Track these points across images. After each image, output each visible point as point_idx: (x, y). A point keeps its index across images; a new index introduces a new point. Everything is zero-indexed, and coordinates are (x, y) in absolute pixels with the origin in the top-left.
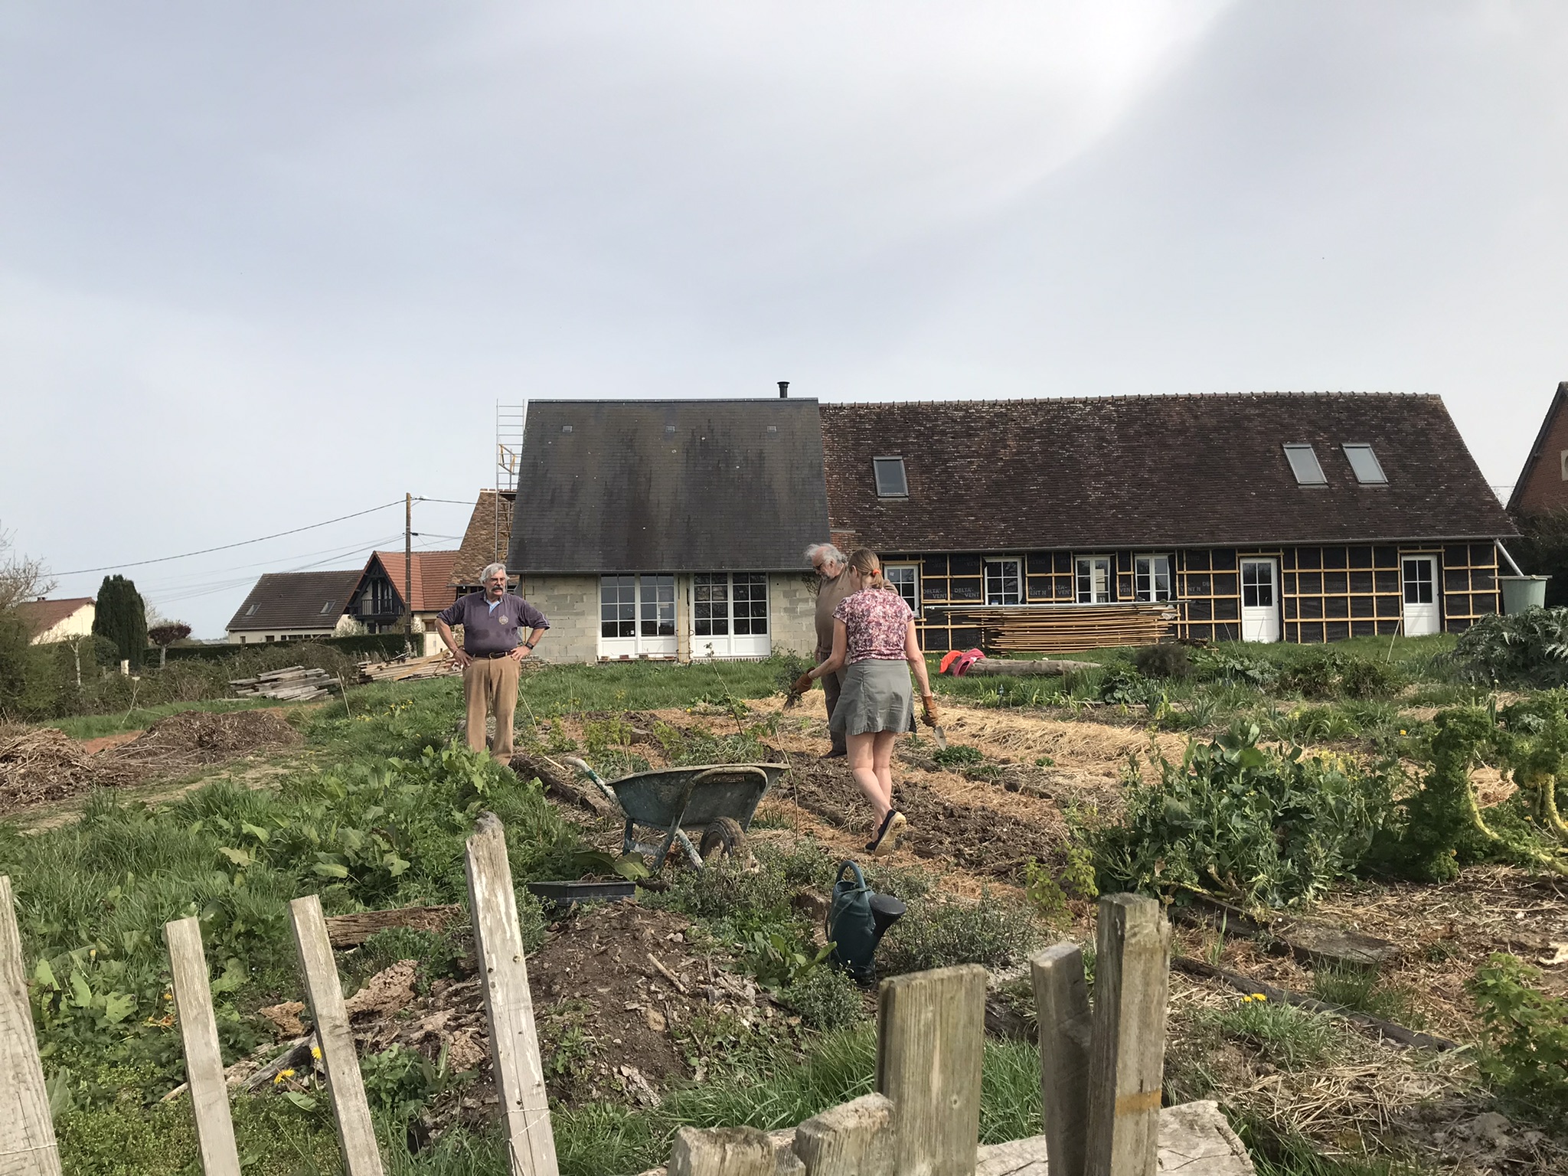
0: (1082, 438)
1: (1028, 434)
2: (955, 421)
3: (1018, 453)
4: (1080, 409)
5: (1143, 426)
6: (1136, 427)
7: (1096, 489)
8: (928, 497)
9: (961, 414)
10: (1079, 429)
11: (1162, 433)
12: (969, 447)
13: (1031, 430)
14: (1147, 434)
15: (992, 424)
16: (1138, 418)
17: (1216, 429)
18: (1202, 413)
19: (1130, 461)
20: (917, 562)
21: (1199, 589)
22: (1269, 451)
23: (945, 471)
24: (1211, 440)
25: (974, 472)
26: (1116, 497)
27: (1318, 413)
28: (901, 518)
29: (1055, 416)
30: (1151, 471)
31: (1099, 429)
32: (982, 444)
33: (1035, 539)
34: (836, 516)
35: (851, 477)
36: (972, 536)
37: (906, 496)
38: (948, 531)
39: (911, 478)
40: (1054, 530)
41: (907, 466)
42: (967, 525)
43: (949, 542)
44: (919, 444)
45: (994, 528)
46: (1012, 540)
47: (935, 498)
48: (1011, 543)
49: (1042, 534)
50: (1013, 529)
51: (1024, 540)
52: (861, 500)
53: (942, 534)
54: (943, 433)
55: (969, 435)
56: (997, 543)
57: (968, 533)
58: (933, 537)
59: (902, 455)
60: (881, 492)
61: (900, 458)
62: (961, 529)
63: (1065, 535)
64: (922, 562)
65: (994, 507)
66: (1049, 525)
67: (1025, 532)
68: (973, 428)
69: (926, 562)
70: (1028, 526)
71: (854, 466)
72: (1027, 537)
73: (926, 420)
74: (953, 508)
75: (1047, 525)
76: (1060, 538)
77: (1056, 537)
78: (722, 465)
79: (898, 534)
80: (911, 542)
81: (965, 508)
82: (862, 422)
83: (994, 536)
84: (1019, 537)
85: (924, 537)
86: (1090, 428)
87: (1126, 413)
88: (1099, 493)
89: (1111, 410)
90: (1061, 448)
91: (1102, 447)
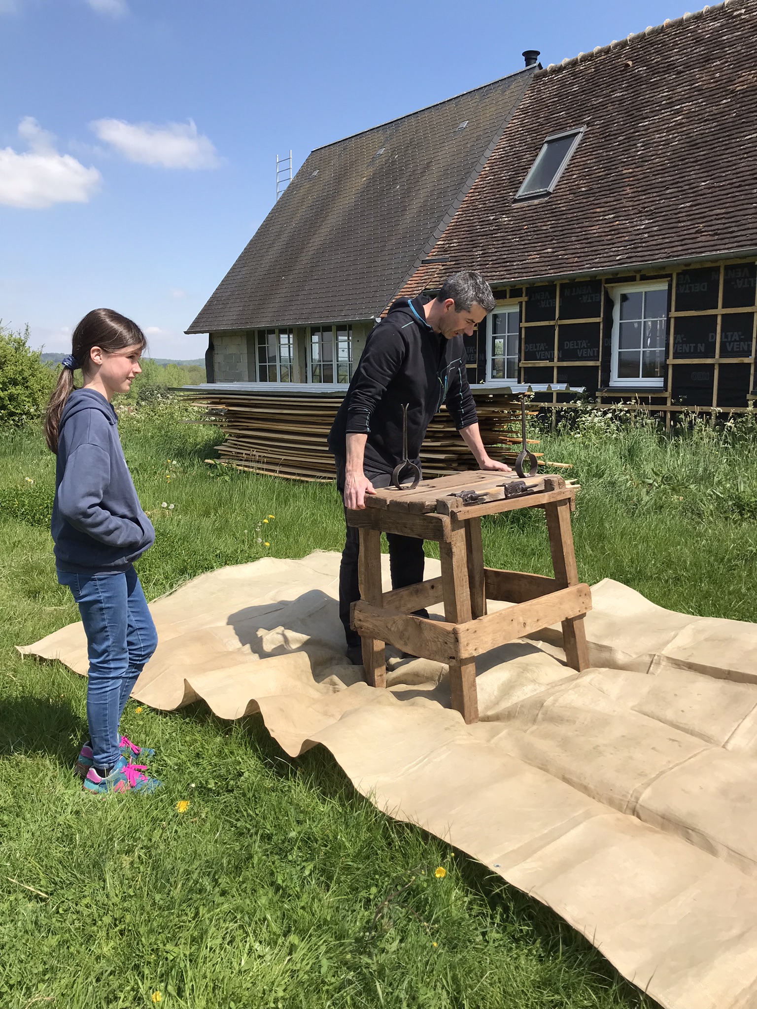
2: (698, 41)
8: (575, 191)
12: (695, 81)
20: (520, 299)
23: (630, 138)
25: (669, 130)
28: (515, 231)
32: (719, 69)
33: (677, 243)
34: (449, 239)
35: (505, 175)
36: (586, 250)
37: (549, 194)
38: (561, 245)
39: (575, 161)
40: (723, 221)
41: (583, 141)
42: (595, 229)
43: (547, 263)
44: (621, 100)
45: (630, 229)
46: (639, 249)
47: (583, 189)
48: (633, 254)
49: (697, 232)
50: (655, 229)
51: (659, 247)
52: (491, 210)
53: (549, 250)
54: (670, 68)
55: (708, 59)
56: (611, 259)
57: (584, 245)
58: (534, 257)
59: (588, 124)
60: (521, 192)
61: (582, 130)
62: (583, 237)
63: (736, 229)
64: (524, 299)
65: (657, 190)
66: (723, 211)
67: (671, 231)
68: (721, 46)
69: (530, 298)
70: (685, 218)
71: (519, 158)
72: (667, 240)
73: (657, 52)
74: (596, 202)
75: (718, 211)
76: (721, 236)
77: (716, 234)
78: (388, 187)
79: (495, 258)
80: (500, 269)
81: (612, 199)
82: (572, 84)
83: (619, 245)
84: (654, 243)
85: (524, 258)
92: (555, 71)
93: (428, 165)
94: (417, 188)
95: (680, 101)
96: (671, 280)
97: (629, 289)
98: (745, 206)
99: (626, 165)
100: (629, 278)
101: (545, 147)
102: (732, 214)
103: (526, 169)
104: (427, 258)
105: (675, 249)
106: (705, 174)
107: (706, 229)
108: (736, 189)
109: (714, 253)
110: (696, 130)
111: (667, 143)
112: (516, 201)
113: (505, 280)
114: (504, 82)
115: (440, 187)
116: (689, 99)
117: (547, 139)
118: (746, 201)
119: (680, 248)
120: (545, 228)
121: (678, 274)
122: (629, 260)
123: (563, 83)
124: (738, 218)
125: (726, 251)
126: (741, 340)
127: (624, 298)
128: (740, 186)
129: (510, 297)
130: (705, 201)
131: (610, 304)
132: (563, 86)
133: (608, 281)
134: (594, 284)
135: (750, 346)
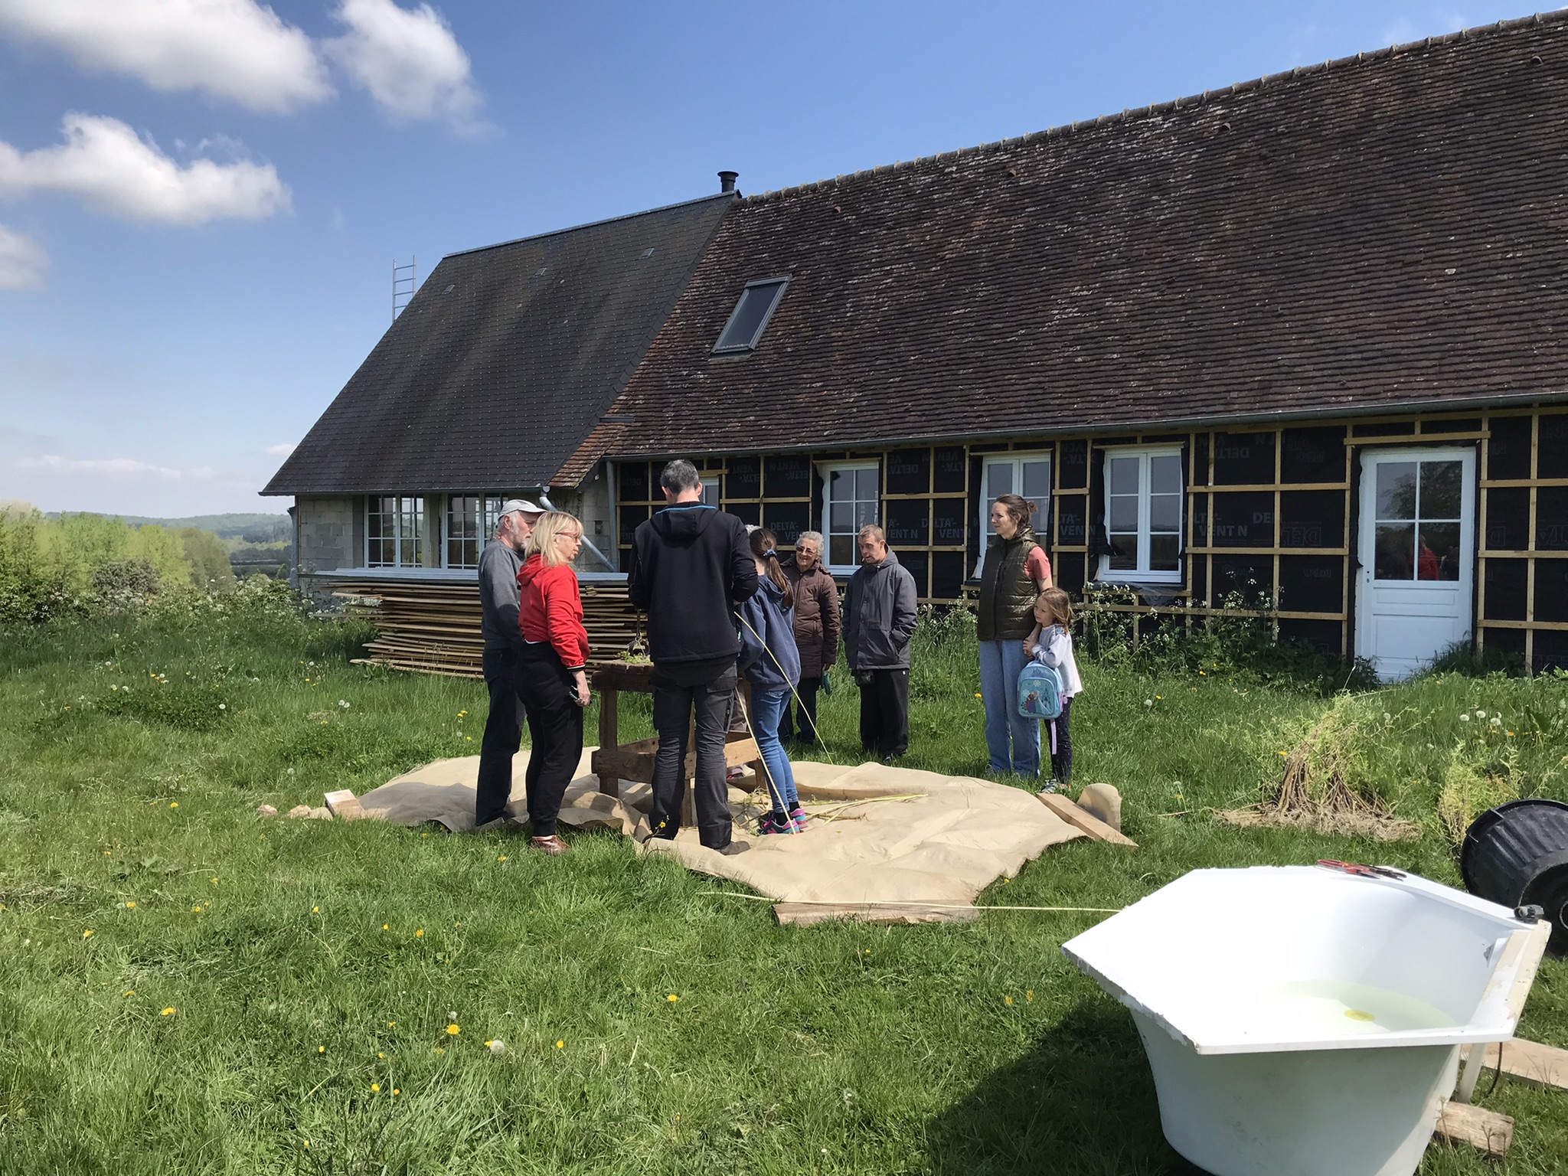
0: (1119, 196)
1: (1017, 201)
2: (910, 195)
3: (977, 243)
4: (1155, 126)
5: (1264, 140)
6: (1247, 145)
7: (1074, 301)
8: (779, 351)
9: (930, 178)
10: (1123, 173)
11: (1300, 148)
12: (904, 241)
13: (1031, 191)
14: (1265, 157)
15: (969, 189)
16: (1268, 124)
17: (1449, 114)
18: (1437, 78)
19: (1185, 229)
20: (719, 472)
21: (1243, 530)
23: (838, 296)
24: (1420, 143)
25: (879, 292)
26: (1101, 313)
28: (713, 392)
29: (1097, 153)
30: (1219, 246)
31: (1166, 166)
32: (930, 232)
33: (885, 422)
34: (633, 394)
35: (700, 322)
36: (792, 421)
37: (750, 350)
38: (764, 413)
39: (780, 315)
40: (931, 401)
41: (788, 292)
42: (801, 398)
43: (750, 434)
44: (830, 249)
45: (839, 402)
46: (848, 425)
47: (789, 350)
48: (841, 431)
49: (905, 411)
50: (864, 403)
51: (867, 424)
52: (685, 363)
53: (752, 418)
54: (880, 222)
55: (919, 218)
56: (819, 433)
57: (791, 416)
58: (734, 425)
59: (794, 272)
60: (719, 346)
61: (786, 279)
62: (788, 406)
63: (942, 411)
64: (724, 471)
65: (867, 359)
66: (931, 390)
67: (880, 407)
68: (932, 205)
69: (730, 471)
70: (894, 395)
71: (716, 303)
72: (876, 418)
73: (868, 200)
74: (803, 366)
75: (926, 391)
76: (929, 418)
77: (924, 415)
78: (552, 321)
79: (689, 422)
80: (696, 436)
81: (820, 365)
82: (775, 222)
83: (827, 418)
84: (863, 419)
85: (722, 425)
86: (1147, 166)
87: (1245, 118)
88: (1073, 312)
89: (1214, 118)
90: (1064, 220)
91: (1144, 204)
92: (755, 203)
93: (604, 300)
94: (591, 326)
95: (891, 262)
96: (882, 460)
97: (840, 467)
98: (951, 388)
99: (835, 326)
100: (839, 455)
101: (746, 293)
102: (939, 395)
103: (724, 318)
104: (606, 416)
105: (884, 428)
106: (914, 348)
107: (914, 408)
108: (942, 368)
109: (921, 436)
110: (907, 296)
111: (878, 306)
112: (713, 355)
113: (701, 451)
114: (695, 206)
115: (619, 328)
116: (898, 261)
117: (748, 284)
118: (952, 383)
119: (889, 427)
120: (746, 391)
121: (888, 454)
122: (837, 437)
123: (765, 219)
124: (945, 400)
125: (932, 435)
126: (953, 527)
127: (835, 476)
128: (947, 365)
129: (708, 468)
130: (914, 377)
131: (819, 483)
132: (765, 222)
133: (816, 457)
134: (802, 459)
135: (962, 533)
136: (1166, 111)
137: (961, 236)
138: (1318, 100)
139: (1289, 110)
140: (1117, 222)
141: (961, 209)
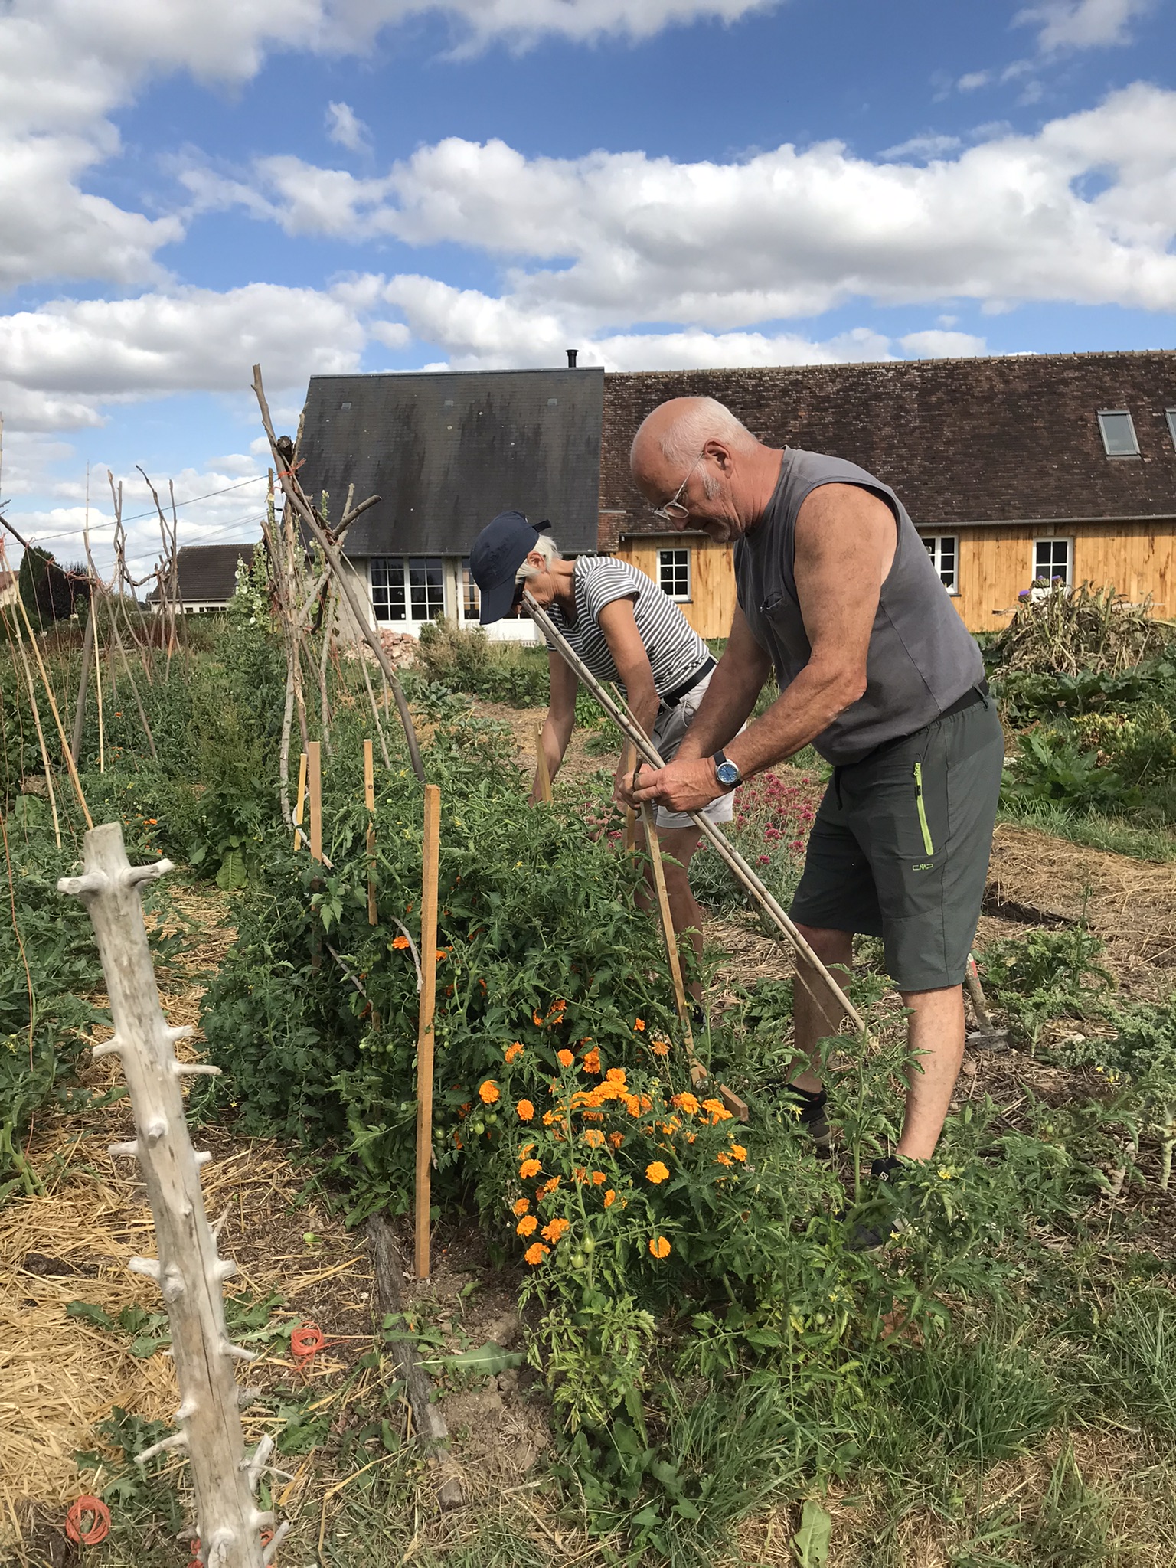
0: (880, 408)
1: (821, 404)
3: (810, 425)
4: (882, 375)
5: (947, 393)
6: (939, 394)
7: (885, 463)
9: (754, 382)
10: (878, 397)
11: (967, 400)
13: (827, 399)
14: (951, 401)
15: (785, 392)
16: (946, 385)
17: (1027, 395)
18: (1015, 377)
19: (927, 432)
22: (1082, 419)
24: (1020, 407)
26: (905, 471)
27: (1146, 375)
29: (854, 384)
30: (948, 442)
31: (899, 397)
34: (609, 496)
68: (764, 398)
78: (497, 442)
86: (890, 396)
87: (931, 379)
88: (888, 468)
89: (915, 376)
90: (854, 418)
91: (900, 417)
92: (622, 378)
94: (541, 449)
123: (638, 390)
132: (640, 392)
136: (888, 370)
137: (796, 419)
138: (965, 376)
139: (954, 380)
140: (889, 424)
141: (787, 404)
